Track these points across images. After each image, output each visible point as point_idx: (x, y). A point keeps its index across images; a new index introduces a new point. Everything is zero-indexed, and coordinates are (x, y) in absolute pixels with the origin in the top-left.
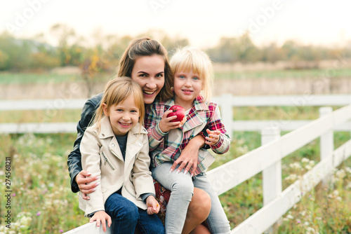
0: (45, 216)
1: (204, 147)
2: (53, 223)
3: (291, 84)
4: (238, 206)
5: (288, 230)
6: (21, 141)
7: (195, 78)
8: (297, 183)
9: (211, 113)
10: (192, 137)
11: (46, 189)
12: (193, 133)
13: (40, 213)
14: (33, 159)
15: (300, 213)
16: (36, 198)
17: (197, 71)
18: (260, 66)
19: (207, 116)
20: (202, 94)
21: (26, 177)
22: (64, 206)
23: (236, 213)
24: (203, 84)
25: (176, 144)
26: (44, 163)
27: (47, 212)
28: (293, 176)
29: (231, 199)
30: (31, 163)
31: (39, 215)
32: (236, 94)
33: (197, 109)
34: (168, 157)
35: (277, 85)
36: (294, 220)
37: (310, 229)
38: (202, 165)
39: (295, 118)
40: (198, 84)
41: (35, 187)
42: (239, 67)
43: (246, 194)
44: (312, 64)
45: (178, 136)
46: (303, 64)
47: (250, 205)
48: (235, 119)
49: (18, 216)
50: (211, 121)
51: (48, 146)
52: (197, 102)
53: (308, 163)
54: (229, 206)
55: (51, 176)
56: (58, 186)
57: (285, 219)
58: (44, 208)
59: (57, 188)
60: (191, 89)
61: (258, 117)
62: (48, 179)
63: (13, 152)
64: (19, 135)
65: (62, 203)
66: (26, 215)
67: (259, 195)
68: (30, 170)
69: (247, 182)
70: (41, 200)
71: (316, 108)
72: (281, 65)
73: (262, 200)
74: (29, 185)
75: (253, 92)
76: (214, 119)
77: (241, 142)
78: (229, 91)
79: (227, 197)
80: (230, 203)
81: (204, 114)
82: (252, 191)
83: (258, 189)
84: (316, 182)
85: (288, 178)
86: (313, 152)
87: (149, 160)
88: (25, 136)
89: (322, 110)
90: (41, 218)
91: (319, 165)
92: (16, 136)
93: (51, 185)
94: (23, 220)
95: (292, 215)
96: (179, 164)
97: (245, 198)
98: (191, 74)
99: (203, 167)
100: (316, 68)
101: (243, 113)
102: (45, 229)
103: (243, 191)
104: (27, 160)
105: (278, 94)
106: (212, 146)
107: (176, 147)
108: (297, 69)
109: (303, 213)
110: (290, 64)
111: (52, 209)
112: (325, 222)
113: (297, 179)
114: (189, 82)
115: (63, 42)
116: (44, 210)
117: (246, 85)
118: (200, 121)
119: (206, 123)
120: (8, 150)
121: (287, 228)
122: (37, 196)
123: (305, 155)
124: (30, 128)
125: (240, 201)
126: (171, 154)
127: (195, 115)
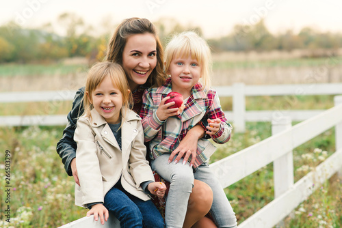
0: (47, 210)
1: (205, 137)
2: (56, 218)
3: (307, 73)
4: (250, 199)
5: (300, 224)
6: (25, 134)
7: (193, 64)
8: (310, 175)
9: (210, 101)
10: (191, 127)
11: (49, 183)
12: (192, 123)
13: (41, 207)
14: (37, 152)
15: (313, 205)
16: (39, 193)
17: (195, 57)
18: (275, 55)
19: (206, 105)
20: (200, 81)
21: (29, 171)
22: (66, 200)
23: (246, 207)
24: (202, 71)
25: (174, 134)
26: (48, 157)
27: (49, 207)
28: (305, 168)
29: (242, 192)
30: (34, 156)
31: (40, 210)
32: (248, 83)
33: (195, 98)
34: (166, 148)
35: (293, 73)
36: (307, 213)
37: (322, 222)
38: (203, 155)
39: (311, 108)
40: (196, 71)
41: (38, 181)
42: (253, 56)
43: (258, 187)
44: (329, 52)
45: (176, 126)
46: (320, 51)
47: (262, 198)
48: (247, 109)
49: (19, 211)
50: (211, 110)
51: (53, 138)
52: (195, 90)
53: (321, 154)
54: (239, 199)
55: (55, 170)
56: (61, 180)
57: (298, 213)
58: (46, 202)
59: (60, 182)
60: (189, 76)
61: (271, 107)
62: (53, 173)
63: (16, 145)
64: (23, 128)
65: (65, 197)
66: (27, 211)
67: (270, 188)
68: (34, 164)
69: (258, 174)
70: (43, 195)
71: (331, 97)
72: (297, 53)
73: (273, 193)
74: (32, 179)
75: (267, 82)
76: (213, 107)
77: (254, 133)
78: (242, 81)
79: (238, 190)
80: (241, 196)
81: (203, 102)
82: (263, 183)
83: (270, 181)
84: (330, 174)
85: (299, 170)
86: (328, 142)
87: (145, 149)
88: (30, 129)
89: (337, 99)
90: (43, 212)
91: (334, 156)
92: (20, 129)
93: (55, 178)
94: (24, 215)
95: (304, 207)
96: (177, 154)
97: (257, 191)
98: (189, 60)
99: (204, 157)
100: (334, 55)
101: (256, 102)
102: (48, 224)
103: (255, 184)
104: (31, 153)
105: (293, 83)
106: (213, 135)
107: (175, 137)
108: (315, 57)
109: (317, 206)
110: (307, 52)
111: (55, 203)
112: (337, 215)
113: (309, 171)
114: (188, 69)
115: (72, 32)
116: (46, 205)
117: (260, 74)
118: (199, 110)
119: (205, 112)
120: (11, 143)
121: (299, 222)
122: (40, 190)
123: (321, 146)
124: (35, 120)
125: (251, 194)
126: (170, 145)
127: (193, 104)
